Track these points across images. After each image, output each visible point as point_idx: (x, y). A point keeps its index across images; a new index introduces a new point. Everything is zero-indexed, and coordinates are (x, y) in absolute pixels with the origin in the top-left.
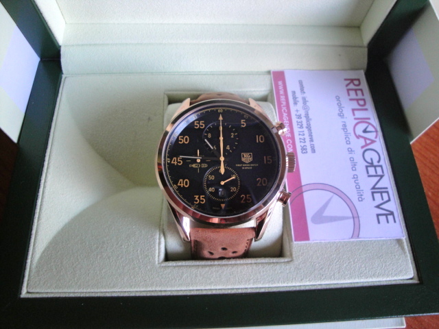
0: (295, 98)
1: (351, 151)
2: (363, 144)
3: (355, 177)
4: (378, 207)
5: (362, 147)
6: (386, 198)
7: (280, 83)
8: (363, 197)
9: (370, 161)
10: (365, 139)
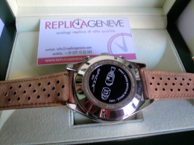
0: (57, 54)
1: (89, 32)
2: (85, 26)
3: (103, 32)
4: (117, 25)
5: (87, 26)
6: (112, 22)
7: (47, 61)
8: (113, 30)
9: (94, 25)
10: (82, 24)
